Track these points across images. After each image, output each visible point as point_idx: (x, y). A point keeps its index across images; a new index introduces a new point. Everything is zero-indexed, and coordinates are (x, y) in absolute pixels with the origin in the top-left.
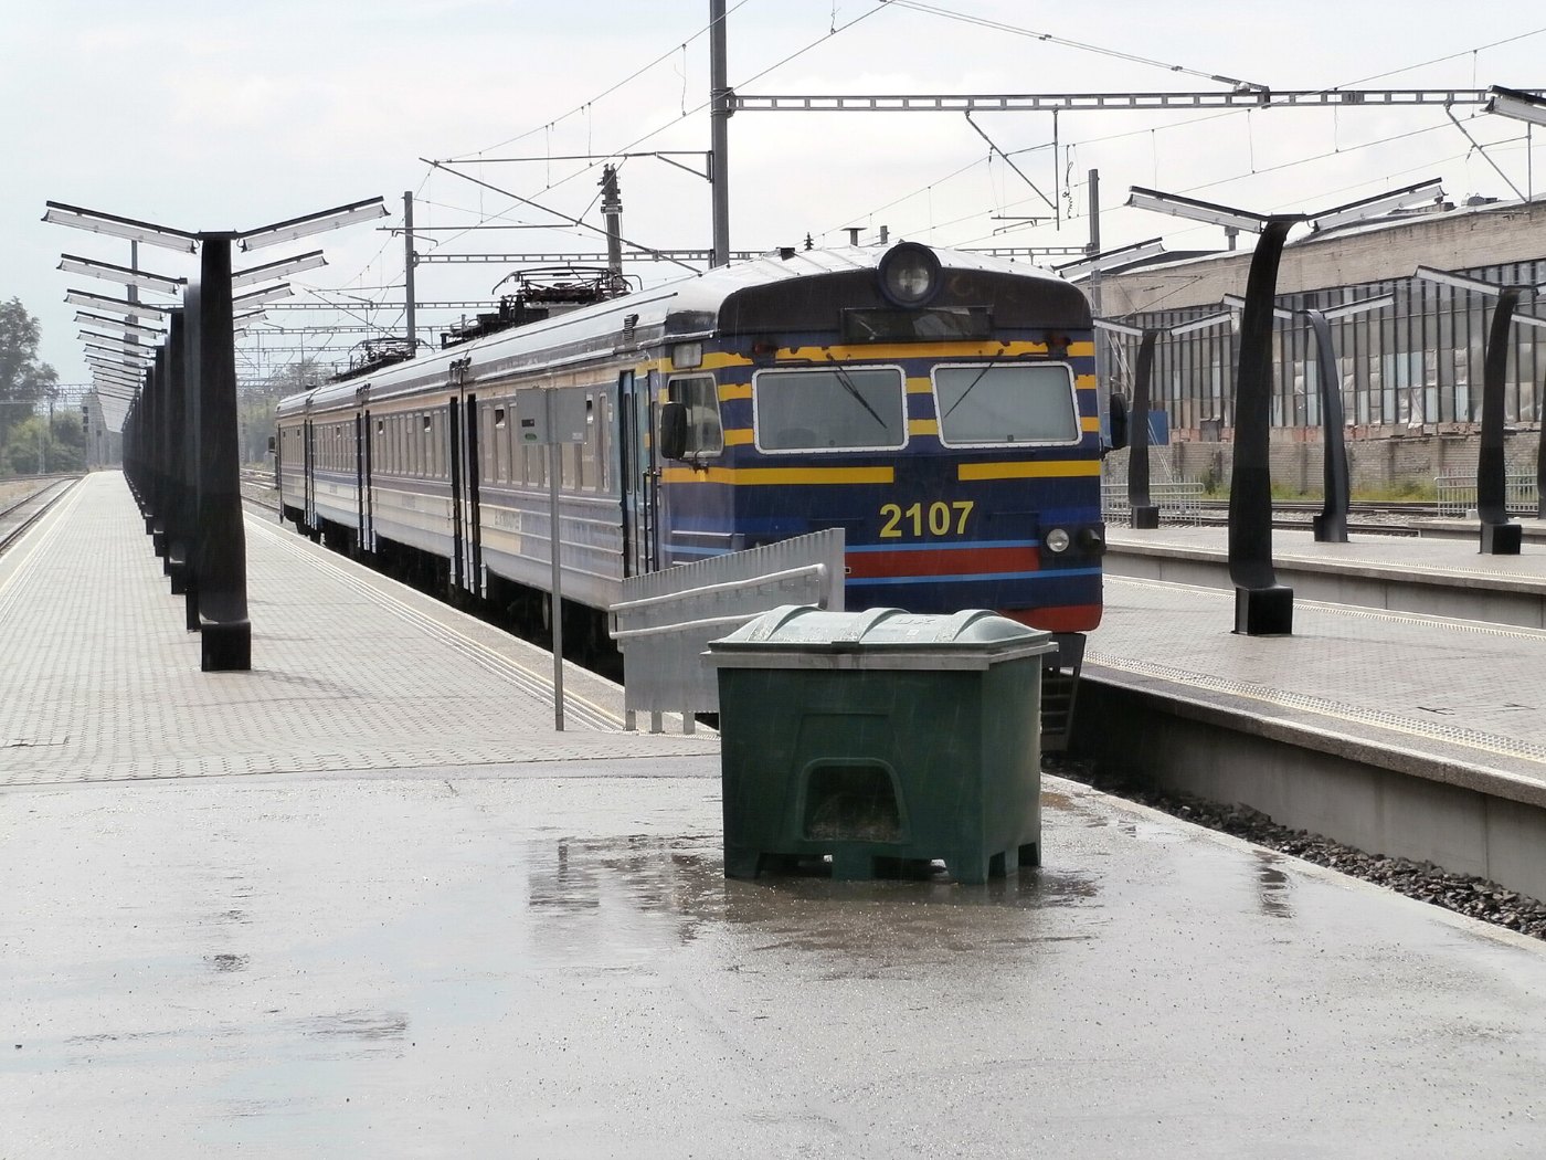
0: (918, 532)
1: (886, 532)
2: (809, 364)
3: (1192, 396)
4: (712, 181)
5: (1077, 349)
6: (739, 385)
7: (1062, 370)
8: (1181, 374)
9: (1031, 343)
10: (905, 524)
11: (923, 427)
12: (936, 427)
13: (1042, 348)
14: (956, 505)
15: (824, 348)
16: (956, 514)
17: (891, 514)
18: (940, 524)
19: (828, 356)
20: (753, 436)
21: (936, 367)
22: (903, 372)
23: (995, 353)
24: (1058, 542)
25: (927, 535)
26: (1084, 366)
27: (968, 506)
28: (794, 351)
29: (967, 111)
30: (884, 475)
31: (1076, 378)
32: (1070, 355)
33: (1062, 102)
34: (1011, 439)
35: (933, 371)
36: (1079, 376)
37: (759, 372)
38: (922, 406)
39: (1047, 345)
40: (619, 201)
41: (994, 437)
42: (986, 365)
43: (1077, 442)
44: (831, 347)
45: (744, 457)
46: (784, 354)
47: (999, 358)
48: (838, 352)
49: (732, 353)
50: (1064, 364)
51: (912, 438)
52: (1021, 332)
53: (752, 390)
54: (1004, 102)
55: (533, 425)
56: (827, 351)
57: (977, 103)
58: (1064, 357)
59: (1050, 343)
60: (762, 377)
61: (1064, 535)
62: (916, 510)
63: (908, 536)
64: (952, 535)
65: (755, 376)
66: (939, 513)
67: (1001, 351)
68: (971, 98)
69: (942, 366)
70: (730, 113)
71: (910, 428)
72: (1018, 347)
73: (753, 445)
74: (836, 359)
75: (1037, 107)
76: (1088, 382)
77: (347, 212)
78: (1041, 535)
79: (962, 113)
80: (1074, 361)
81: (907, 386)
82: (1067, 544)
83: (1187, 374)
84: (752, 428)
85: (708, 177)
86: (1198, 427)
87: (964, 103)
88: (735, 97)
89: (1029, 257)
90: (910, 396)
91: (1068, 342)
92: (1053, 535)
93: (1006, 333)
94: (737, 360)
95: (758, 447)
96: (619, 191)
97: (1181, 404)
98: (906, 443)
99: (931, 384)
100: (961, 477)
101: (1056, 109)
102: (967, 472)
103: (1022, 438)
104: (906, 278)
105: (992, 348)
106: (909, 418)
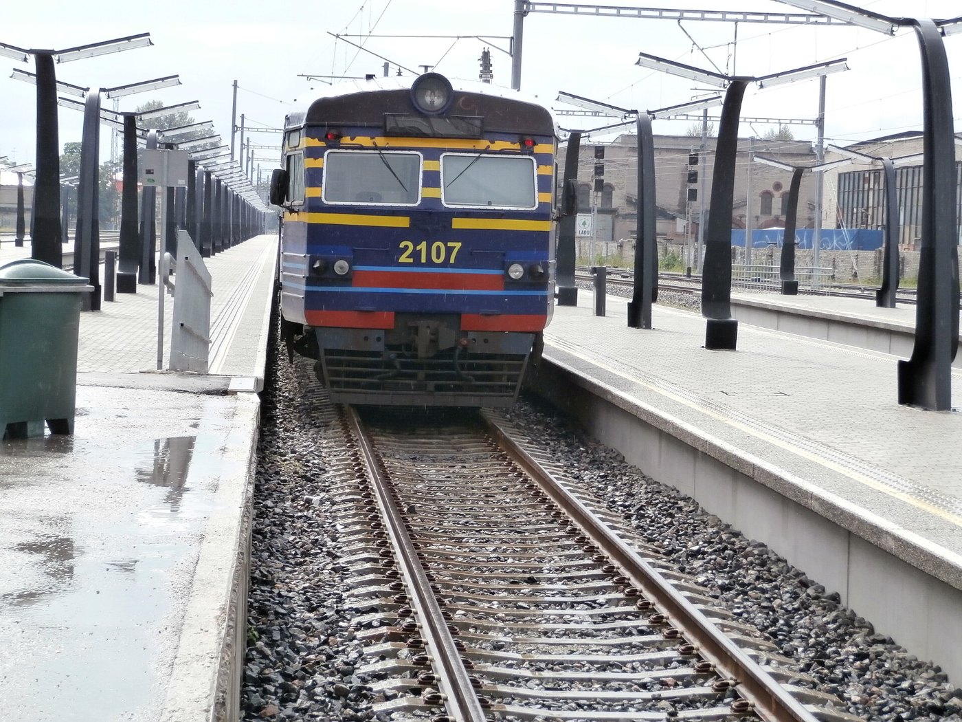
0: (424, 260)
1: (403, 259)
2: (361, 148)
3: (911, 223)
4: (512, 56)
5: (541, 148)
6: (316, 159)
7: (530, 162)
8: (905, 209)
9: (509, 143)
10: (416, 255)
11: (431, 193)
12: (440, 193)
13: (517, 146)
14: (450, 244)
15: (372, 138)
16: (449, 251)
17: (406, 247)
18: (438, 256)
19: (374, 143)
20: (321, 192)
21: (444, 154)
22: (422, 156)
23: (483, 147)
24: (516, 272)
25: (430, 263)
26: (544, 159)
27: (458, 245)
28: (352, 139)
29: (679, 19)
30: (404, 222)
31: (538, 167)
32: (535, 152)
33: (740, 17)
34: (490, 203)
35: (441, 157)
36: (540, 166)
37: (329, 151)
38: (432, 179)
39: (520, 144)
40: (491, 72)
41: (479, 202)
42: (477, 155)
43: (534, 209)
44: (376, 138)
45: (314, 206)
46: (346, 140)
47: (486, 151)
48: (381, 141)
49: (313, 138)
50: (531, 157)
51: (423, 199)
52: (504, 135)
53: (323, 163)
54: (704, 15)
55: (153, 173)
56: (374, 140)
57: (686, 15)
58: (531, 153)
59: (522, 143)
60: (331, 155)
61: (520, 268)
62: (423, 246)
63: (417, 262)
64: (446, 264)
65: (326, 153)
66: (438, 248)
67: (488, 147)
68: (682, 11)
69: (448, 154)
70: (525, 13)
71: (423, 192)
72: (499, 145)
73: (321, 197)
74: (378, 145)
75: (724, 20)
76: (547, 170)
77: (127, 41)
78: (505, 267)
79: (676, 21)
80: (537, 156)
81: (424, 165)
82: (522, 274)
83: (908, 209)
84: (321, 187)
85: (510, 54)
86: (913, 243)
87: (677, 14)
88: (530, 3)
89: (779, 125)
90: (425, 172)
91: (535, 144)
92: (513, 268)
93: (492, 135)
94: (316, 143)
95: (323, 199)
96: (491, 65)
97: (904, 227)
98: (419, 202)
99: (439, 165)
100: (454, 226)
101: (736, 21)
102: (458, 224)
103: (498, 204)
104: (430, 96)
105: (483, 144)
106: (423, 186)
